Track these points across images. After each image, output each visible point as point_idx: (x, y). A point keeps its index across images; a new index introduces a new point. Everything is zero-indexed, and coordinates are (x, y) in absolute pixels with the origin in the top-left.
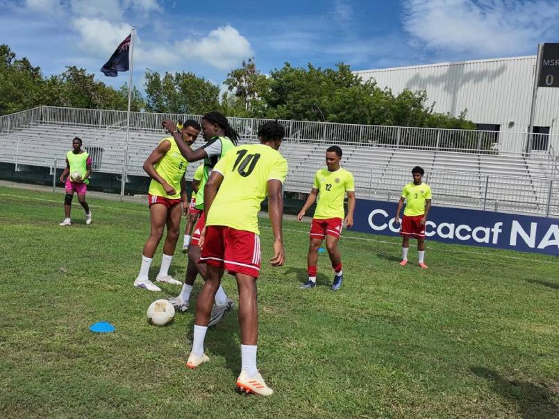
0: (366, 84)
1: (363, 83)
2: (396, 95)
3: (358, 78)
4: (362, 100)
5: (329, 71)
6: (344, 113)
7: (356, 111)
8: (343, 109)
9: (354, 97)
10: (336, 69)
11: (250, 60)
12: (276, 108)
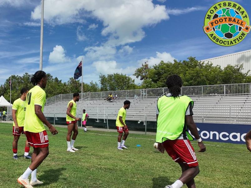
0: (206, 65)
1: (204, 65)
2: (222, 68)
3: (201, 63)
4: (202, 73)
5: (184, 61)
6: (192, 81)
7: (199, 79)
8: (192, 79)
9: (197, 73)
10: (188, 60)
11: (146, 63)
12: (156, 83)
